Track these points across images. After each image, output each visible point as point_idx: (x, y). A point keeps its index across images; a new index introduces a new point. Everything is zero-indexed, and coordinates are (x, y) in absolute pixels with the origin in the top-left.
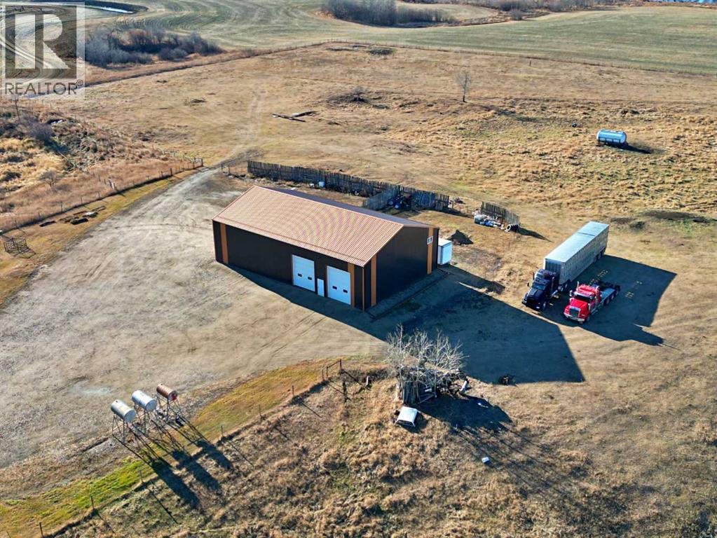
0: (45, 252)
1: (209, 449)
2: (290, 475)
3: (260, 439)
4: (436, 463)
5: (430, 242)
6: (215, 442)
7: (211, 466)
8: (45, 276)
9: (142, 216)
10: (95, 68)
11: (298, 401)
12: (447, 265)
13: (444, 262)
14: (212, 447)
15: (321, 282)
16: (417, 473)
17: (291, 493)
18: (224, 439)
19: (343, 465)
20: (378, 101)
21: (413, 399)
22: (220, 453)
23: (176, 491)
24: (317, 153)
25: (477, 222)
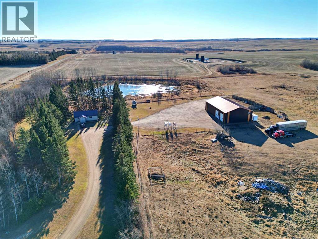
0: (178, 103)
1: (176, 134)
2: (185, 141)
3: (185, 135)
4: (212, 148)
5: (249, 114)
6: (177, 133)
7: (174, 136)
8: (175, 106)
9: (201, 101)
10: (221, 74)
11: (197, 133)
12: (256, 121)
13: (254, 120)
14: (176, 133)
15: (219, 116)
16: (207, 148)
17: (183, 143)
18: (179, 133)
19: (195, 143)
20: (288, 88)
21: (218, 138)
22: (177, 135)
23: (166, 137)
24: (255, 97)
25: (278, 116)
